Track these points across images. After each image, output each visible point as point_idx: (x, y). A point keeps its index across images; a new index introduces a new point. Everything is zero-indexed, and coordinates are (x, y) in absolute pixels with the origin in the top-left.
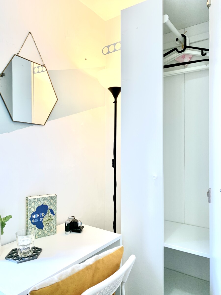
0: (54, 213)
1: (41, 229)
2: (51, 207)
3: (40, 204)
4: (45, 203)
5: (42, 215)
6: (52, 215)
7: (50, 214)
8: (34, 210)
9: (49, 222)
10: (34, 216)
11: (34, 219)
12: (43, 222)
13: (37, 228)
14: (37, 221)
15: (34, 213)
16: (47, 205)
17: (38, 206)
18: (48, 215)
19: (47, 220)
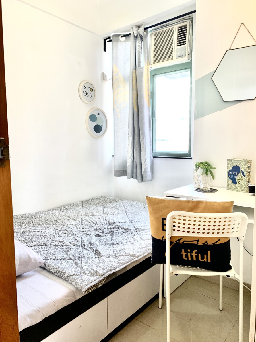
0: (245, 174)
1: (235, 185)
2: (242, 169)
3: (234, 164)
4: (238, 165)
5: (236, 174)
6: (243, 176)
7: (242, 175)
8: (231, 168)
9: (240, 181)
10: (230, 173)
11: (230, 175)
12: (236, 179)
13: (232, 183)
14: (232, 177)
15: (230, 171)
16: (240, 166)
17: (233, 166)
18: (240, 175)
19: (239, 179)
